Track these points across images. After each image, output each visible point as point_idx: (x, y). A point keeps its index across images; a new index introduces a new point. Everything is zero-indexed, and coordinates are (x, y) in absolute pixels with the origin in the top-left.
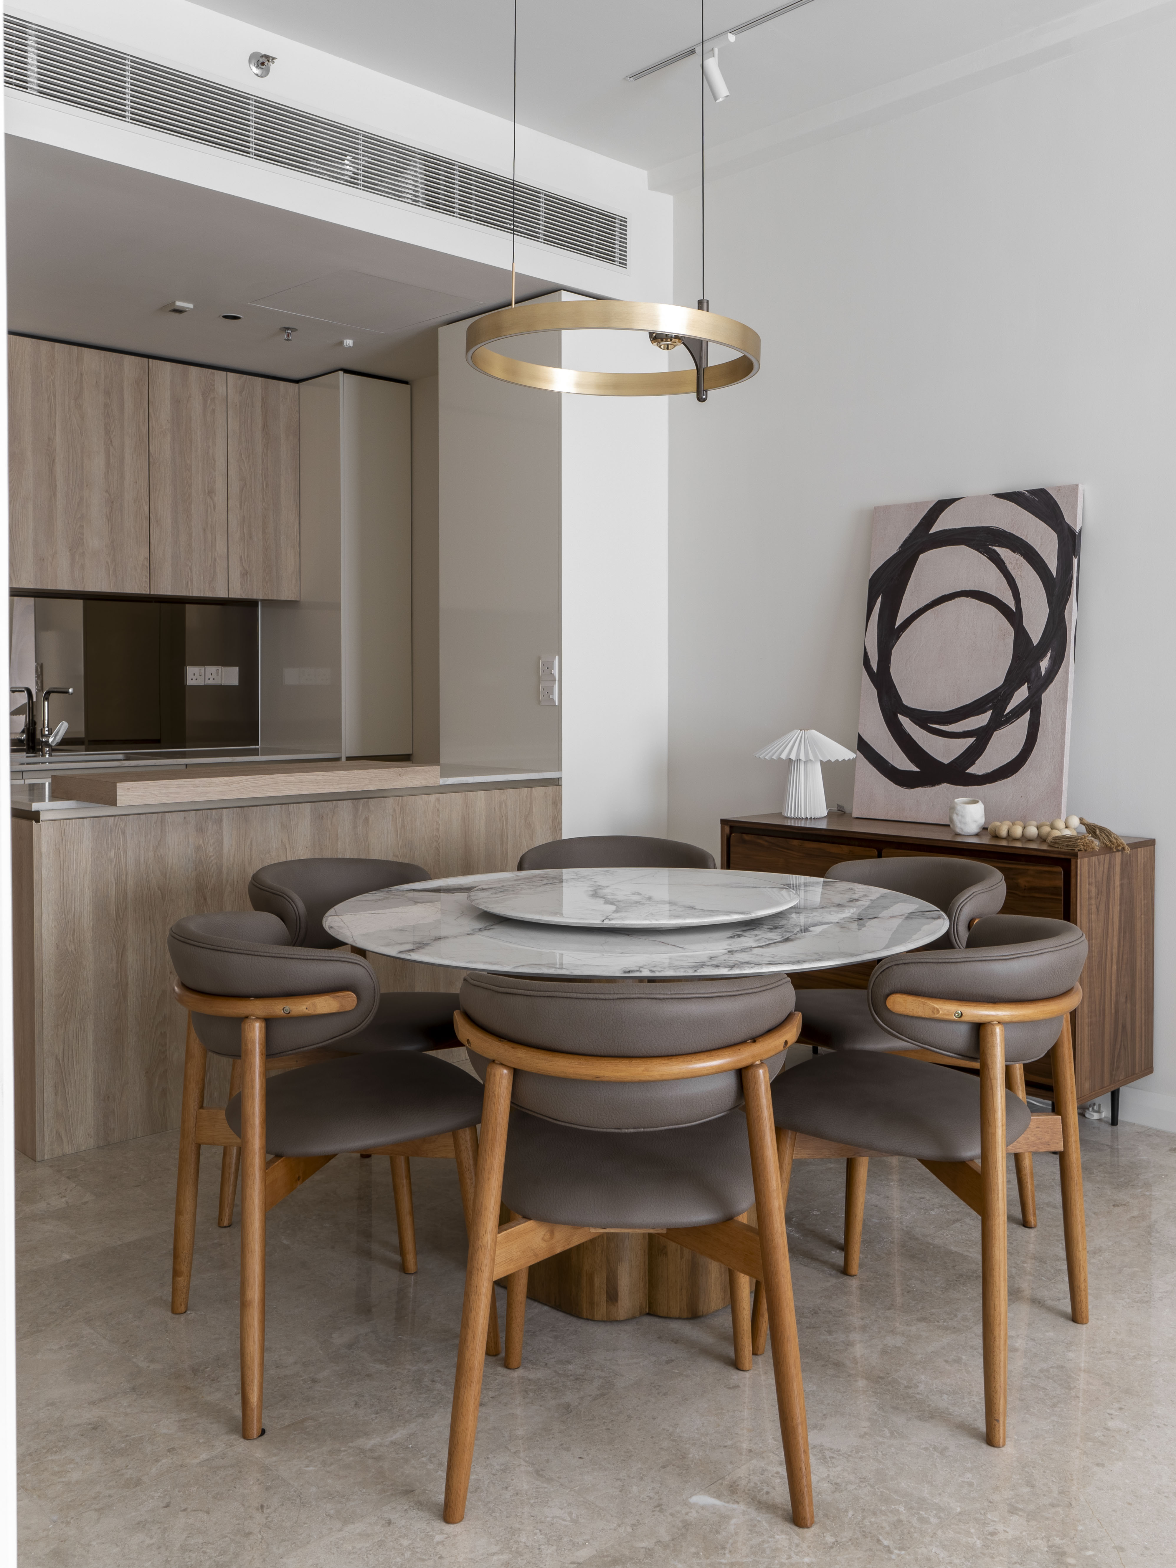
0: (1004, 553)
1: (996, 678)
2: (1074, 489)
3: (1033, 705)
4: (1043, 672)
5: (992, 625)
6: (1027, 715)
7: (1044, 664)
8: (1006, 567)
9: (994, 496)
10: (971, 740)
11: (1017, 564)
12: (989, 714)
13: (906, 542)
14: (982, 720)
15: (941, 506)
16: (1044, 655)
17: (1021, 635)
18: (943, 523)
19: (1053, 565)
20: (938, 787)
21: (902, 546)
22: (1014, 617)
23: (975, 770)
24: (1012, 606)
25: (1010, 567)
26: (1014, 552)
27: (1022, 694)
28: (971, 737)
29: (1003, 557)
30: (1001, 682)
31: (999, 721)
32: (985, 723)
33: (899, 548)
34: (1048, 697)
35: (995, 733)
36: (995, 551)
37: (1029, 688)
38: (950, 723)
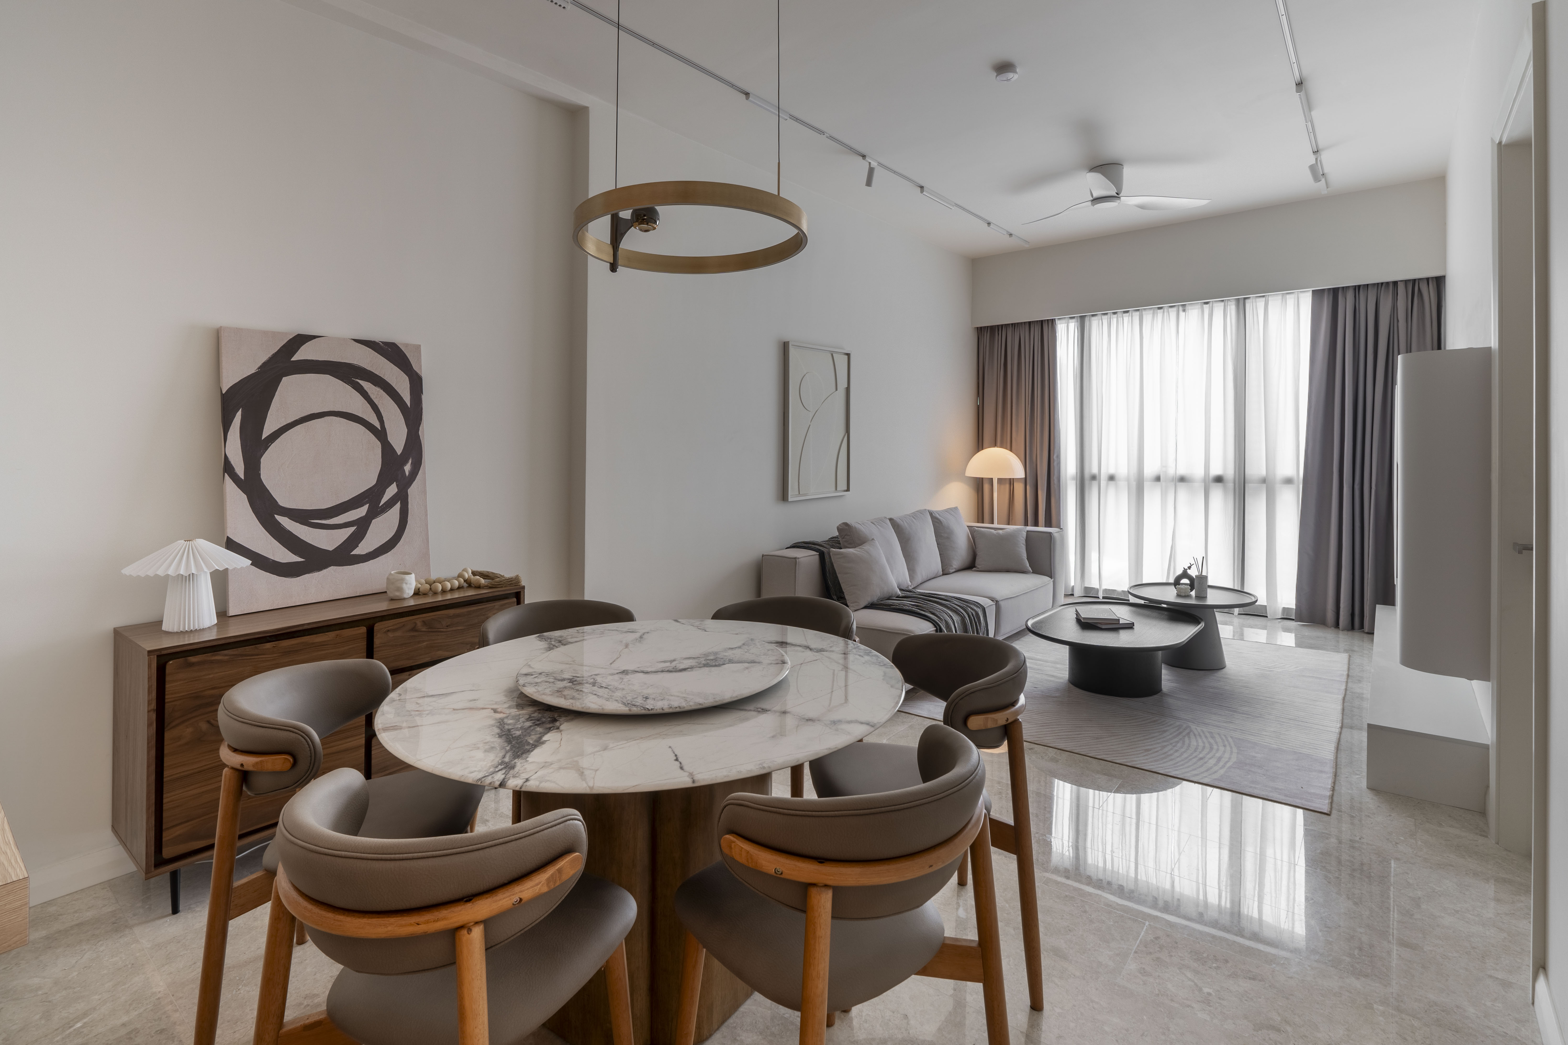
0: (366, 385)
1: (370, 479)
2: (418, 348)
3: (402, 497)
4: (407, 474)
5: (362, 439)
6: (398, 505)
7: (407, 468)
8: (369, 396)
9: (353, 341)
10: (352, 529)
11: (378, 394)
12: (366, 507)
13: (264, 364)
14: (362, 511)
15: (301, 340)
16: (407, 462)
17: (387, 448)
18: (304, 354)
19: (407, 399)
20: (325, 571)
21: (260, 367)
22: (380, 434)
23: (359, 551)
24: (377, 425)
25: (373, 397)
26: (375, 386)
27: (392, 490)
28: (353, 526)
29: (365, 388)
30: (374, 482)
31: (376, 511)
32: (364, 514)
33: (258, 369)
34: (413, 491)
35: (373, 521)
36: (359, 383)
37: (397, 486)
38: (332, 517)
